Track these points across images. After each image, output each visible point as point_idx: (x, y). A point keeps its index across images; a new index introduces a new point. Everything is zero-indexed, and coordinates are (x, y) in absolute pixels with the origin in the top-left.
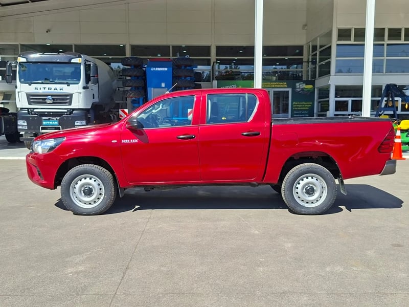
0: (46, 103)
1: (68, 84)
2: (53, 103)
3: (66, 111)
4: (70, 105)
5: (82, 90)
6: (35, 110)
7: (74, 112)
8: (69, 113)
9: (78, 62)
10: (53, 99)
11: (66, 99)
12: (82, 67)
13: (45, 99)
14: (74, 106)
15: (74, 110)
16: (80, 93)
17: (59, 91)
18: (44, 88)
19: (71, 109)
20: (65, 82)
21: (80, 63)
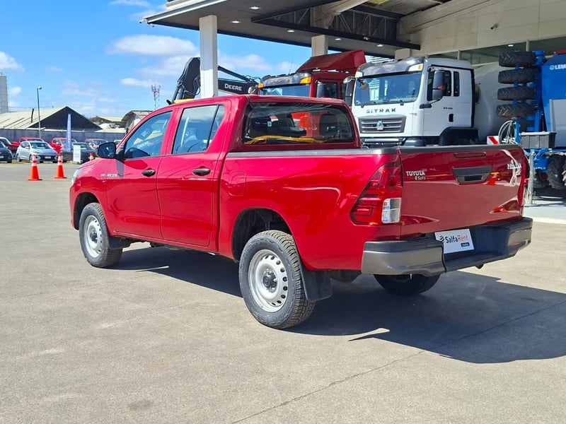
0: (376, 130)
1: (402, 103)
2: (384, 129)
3: (397, 140)
4: (403, 131)
5: (418, 110)
6: (366, 140)
7: (407, 141)
8: (401, 143)
9: (418, 70)
10: (385, 125)
11: (398, 123)
12: (423, 78)
13: (375, 125)
14: (407, 133)
15: (407, 138)
16: (416, 114)
17: (391, 113)
18: (376, 111)
19: (403, 137)
20: (398, 100)
21: (421, 71)
